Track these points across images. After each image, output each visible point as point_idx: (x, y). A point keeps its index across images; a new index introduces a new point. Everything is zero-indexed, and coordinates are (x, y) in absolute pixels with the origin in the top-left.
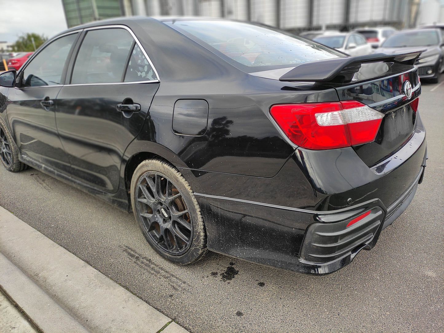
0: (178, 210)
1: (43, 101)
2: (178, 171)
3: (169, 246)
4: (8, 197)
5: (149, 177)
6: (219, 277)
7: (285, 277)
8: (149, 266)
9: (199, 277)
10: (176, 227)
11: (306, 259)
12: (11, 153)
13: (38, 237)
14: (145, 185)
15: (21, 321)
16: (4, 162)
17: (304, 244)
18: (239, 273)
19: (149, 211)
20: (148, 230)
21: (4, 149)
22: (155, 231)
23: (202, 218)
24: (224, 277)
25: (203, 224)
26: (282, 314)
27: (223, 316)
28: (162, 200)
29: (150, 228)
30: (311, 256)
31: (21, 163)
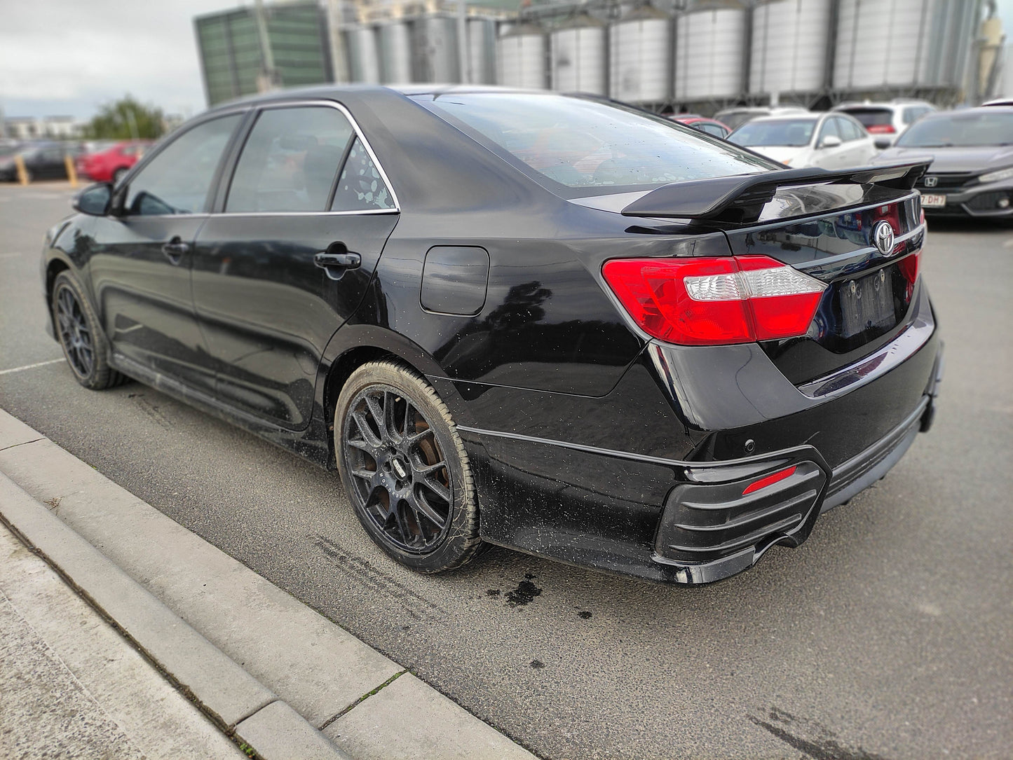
0: (426, 461)
1: (167, 245)
2: (429, 385)
3: (407, 536)
4: (85, 437)
5: (372, 397)
6: (502, 599)
7: (633, 604)
8: (365, 574)
9: (463, 597)
10: (422, 496)
11: (664, 555)
12: (92, 349)
13: (146, 514)
14: (362, 414)
15: (125, 650)
16: (75, 369)
17: (661, 525)
18: (543, 593)
19: (368, 467)
20: (365, 504)
21: (77, 341)
22: (380, 506)
23: (472, 476)
24: (512, 599)
25: (474, 488)
26: (621, 668)
27: (505, 667)
28: (396, 443)
29: (370, 499)
30: (675, 549)
31: (110, 370)
